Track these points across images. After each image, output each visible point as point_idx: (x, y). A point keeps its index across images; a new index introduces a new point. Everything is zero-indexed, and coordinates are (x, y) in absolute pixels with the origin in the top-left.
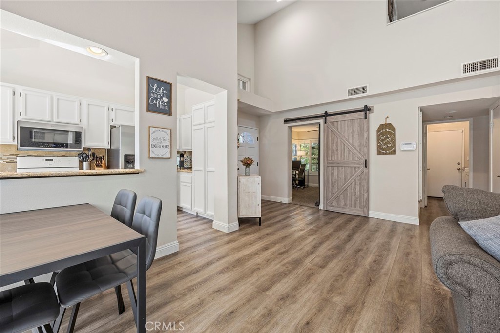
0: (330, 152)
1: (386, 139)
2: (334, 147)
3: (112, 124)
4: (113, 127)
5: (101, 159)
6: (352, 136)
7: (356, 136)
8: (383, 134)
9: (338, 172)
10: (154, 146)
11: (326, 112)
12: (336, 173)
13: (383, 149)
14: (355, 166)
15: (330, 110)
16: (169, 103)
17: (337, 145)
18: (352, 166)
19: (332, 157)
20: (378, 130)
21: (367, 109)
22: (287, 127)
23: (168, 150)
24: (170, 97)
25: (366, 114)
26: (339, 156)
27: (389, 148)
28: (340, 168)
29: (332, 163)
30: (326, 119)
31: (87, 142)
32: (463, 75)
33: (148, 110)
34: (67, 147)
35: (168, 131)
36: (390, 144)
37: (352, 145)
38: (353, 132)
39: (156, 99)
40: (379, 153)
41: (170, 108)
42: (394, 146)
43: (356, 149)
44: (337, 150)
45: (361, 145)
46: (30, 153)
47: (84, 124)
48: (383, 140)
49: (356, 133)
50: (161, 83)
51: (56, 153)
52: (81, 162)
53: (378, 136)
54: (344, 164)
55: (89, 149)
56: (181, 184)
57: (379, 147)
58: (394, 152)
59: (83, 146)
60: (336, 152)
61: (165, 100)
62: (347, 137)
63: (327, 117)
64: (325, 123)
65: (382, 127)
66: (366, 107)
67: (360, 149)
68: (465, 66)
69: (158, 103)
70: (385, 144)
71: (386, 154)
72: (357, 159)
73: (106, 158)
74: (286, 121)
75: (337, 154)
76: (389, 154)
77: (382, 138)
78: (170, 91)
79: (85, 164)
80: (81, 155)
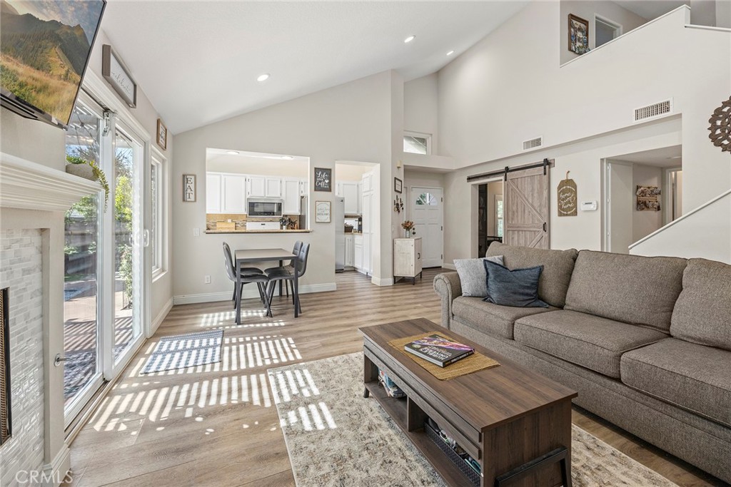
0: (510, 213)
1: (566, 197)
2: (515, 208)
3: (302, 195)
4: (302, 197)
5: (294, 223)
6: (532, 195)
7: (536, 195)
8: (564, 192)
9: (518, 237)
10: (319, 214)
11: (507, 168)
12: (516, 238)
13: (564, 210)
14: (535, 229)
15: (512, 165)
16: (330, 183)
17: (517, 206)
18: (531, 229)
19: (513, 219)
20: (559, 188)
21: (547, 163)
22: (470, 185)
23: (329, 217)
24: (330, 179)
25: (545, 168)
26: (520, 218)
27: (569, 209)
28: (521, 232)
29: (513, 227)
30: (506, 175)
31: (285, 211)
32: (635, 122)
33: (315, 190)
34: (274, 215)
35: (329, 203)
36: (570, 203)
37: (533, 206)
38: (533, 190)
39: (320, 181)
40: (560, 214)
41: (330, 186)
42: (576, 206)
43: (535, 209)
44: (517, 212)
45: (540, 205)
46: (253, 219)
47: (283, 197)
48: (563, 200)
49: (536, 191)
50: (323, 170)
51: (266, 219)
52: (282, 226)
53: (559, 194)
54: (524, 227)
55: (286, 216)
56: (356, 246)
57: (560, 207)
58: (575, 213)
59: (283, 214)
60: (516, 214)
61: (327, 181)
62: (526, 196)
63: (508, 174)
64: (506, 180)
65: (563, 183)
66: (546, 160)
67: (540, 210)
68: (637, 111)
69: (322, 184)
70: (566, 204)
71: (567, 215)
72: (536, 222)
73: (298, 222)
74: (469, 179)
75: (517, 216)
76: (569, 215)
77: (563, 197)
78: (330, 174)
79: (284, 227)
80: (281, 220)
